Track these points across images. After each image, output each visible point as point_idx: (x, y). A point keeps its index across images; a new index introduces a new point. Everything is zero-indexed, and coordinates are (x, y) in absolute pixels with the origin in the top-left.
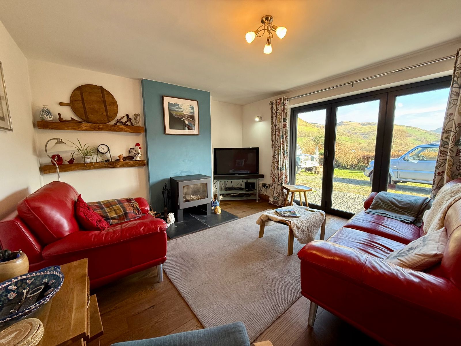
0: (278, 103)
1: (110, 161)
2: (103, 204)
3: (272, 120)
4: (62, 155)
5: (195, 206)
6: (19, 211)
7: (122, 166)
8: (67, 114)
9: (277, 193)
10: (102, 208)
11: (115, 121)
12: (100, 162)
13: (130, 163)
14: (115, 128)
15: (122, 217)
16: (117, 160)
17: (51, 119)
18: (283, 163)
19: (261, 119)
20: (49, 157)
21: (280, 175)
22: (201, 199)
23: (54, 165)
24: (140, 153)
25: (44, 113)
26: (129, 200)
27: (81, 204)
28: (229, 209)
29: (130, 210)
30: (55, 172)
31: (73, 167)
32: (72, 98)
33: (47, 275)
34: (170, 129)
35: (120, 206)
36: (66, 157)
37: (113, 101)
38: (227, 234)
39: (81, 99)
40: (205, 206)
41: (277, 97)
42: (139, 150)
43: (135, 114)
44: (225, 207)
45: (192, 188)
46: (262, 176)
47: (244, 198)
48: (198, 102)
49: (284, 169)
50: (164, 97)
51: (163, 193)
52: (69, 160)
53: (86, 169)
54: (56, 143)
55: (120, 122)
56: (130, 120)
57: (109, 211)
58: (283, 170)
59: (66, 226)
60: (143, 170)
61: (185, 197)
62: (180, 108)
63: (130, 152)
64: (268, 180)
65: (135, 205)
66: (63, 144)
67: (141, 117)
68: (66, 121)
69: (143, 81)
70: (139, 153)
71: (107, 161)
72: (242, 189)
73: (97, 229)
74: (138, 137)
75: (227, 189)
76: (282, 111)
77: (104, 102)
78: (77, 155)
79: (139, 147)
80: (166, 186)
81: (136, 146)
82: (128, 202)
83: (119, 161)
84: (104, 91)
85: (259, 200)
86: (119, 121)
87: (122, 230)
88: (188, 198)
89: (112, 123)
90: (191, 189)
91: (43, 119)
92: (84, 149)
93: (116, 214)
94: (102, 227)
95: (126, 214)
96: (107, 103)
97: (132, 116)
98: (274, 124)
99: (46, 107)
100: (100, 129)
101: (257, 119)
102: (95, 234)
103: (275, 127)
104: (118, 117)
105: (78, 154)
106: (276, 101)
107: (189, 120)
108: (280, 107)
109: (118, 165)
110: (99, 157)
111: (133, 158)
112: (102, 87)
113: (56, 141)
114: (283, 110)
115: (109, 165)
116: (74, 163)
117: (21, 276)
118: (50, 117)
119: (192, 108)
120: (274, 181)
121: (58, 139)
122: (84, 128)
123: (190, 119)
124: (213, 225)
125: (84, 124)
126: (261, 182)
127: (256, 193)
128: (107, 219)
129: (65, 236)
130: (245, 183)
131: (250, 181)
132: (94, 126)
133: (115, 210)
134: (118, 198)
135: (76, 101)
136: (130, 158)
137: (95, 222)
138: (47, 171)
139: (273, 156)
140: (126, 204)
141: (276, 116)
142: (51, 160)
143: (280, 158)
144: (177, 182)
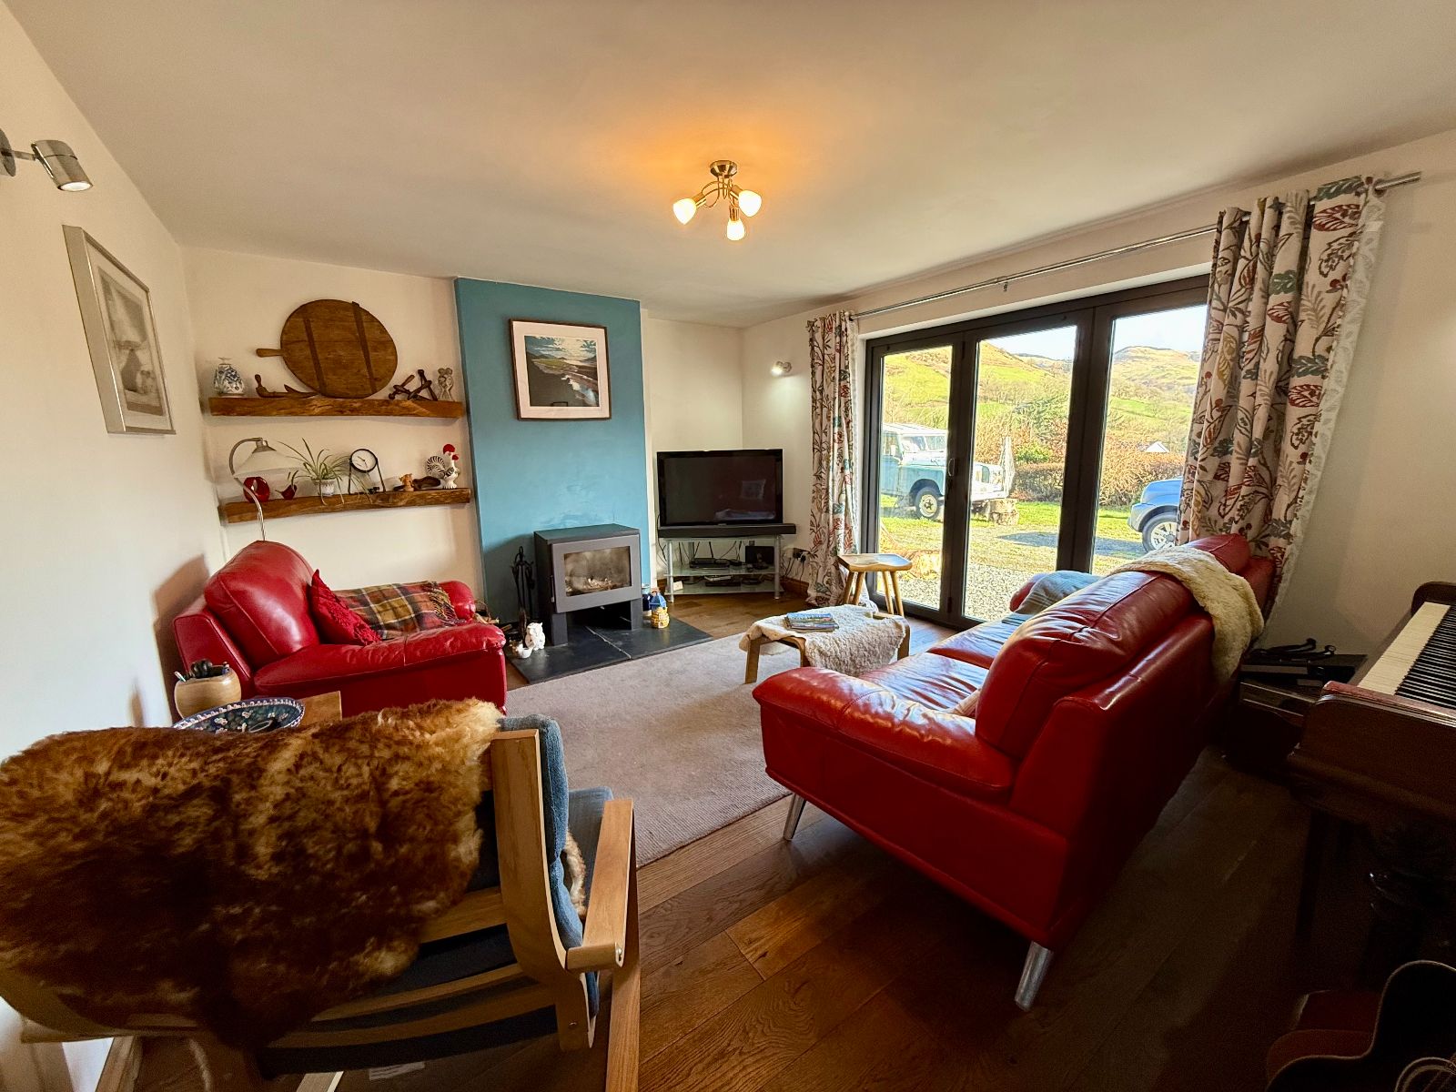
0: (827, 328)
1: (381, 490)
2: (368, 594)
3: (813, 373)
4: (267, 479)
5: (599, 607)
6: (206, 598)
7: (411, 503)
8: (277, 376)
9: (827, 575)
10: (366, 604)
11: (390, 389)
12: (356, 494)
13: (430, 495)
14: (389, 408)
15: (411, 625)
16: (397, 489)
17: (240, 391)
18: (841, 493)
19: (788, 368)
20: (240, 482)
21: (831, 527)
22: (614, 587)
23: (252, 501)
24: (455, 469)
25: (223, 377)
26: (426, 587)
27: (320, 589)
28: (692, 617)
29: (428, 609)
30: (254, 518)
31: (294, 507)
32: (284, 336)
33: (274, 706)
34: (531, 405)
35: (406, 598)
36: (278, 484)
37: (383, 339)
38: (670, 674)
39: (306, 339)
40: (624, 607)
41: (824, 311)
42: (453, 462)
43: (440, 371)
44: (683, 612)
45: (588, 561)
46: (791, 529)
47: (744, 589)
48: (605, 328)
49: (843, 509)
50: (515, 323)
51: (516, 573)
52: (284, 490)
53: (323, 511)
54: (255, 451)
55: (402, 392)
56: (427, 384)
57: (381, 609)
58: (841, 512)
59: (296, 633)
60: (464, 512)
61: (569, 584)
62: (558, 349)
63: (430, 468)
64: (804, 540)
65: (441, 597)
66: (272, 452)
67: (455, 376)
68: (275, 395)
69: (457, 283)
70: (452, 469)
71: (374, 490)
72: (736, 564)
73: (357, 642)
74: (448, 428)
75: (696, 563)
76: (837, 350)
77: (363, 343)
78: (304, 477)
79: (452, 454)
80: (521, 555)
81: (444, 452)
82: (424, 590)
83: (404, 491)
84: (363, 313)
85: (781, 593)
86: (398, 389)
87: (407, 646)
88: (580, 586)
89: (383, 394)
90: (584, 563)
91: (221, 393)
92: (319, 464)
93: (397, 619)
94: (365, 640)
95: (419, 618)
96: (369, 344)
97: (434, 373)
98: (818, 385)
99: (226, 362)
100: (354, 412)
101: (777, 370)
102: (354, 651)
103: (821, 393)
104: (397, 379)
105: (305, 473)
106: (823, 319)
107: (581, 378)
108: (833, 340)
109: (401, 500)
110: (356, 481)
111: (438, 483)
112: (355, 305)
113: (253, 445)
114: (838, 348)
115: (378, 502)
116: (295, 496)
117: (232, 705)
118: (238, 385)
119: (590, 346)
120: (818, 543)
121: (258, 440)
122: (317, 411)
123: (585, 377)
124: (640, 653)
125: (318, 401)
126: (787, 545)
127: (774, 575)
128: (376, 627)
129: (295, 650)
130: (747, 547)
131: (760, 542)
132: (341, 406)
133: (394, 609)
134: (401, 583)
135: (294, 342)
136: (431, 481)
137: (351, 629)
138: (236, 517)
139: (815, 475)
140: (419, 596)
141: (823, 362)
142: (245, 491)
143: (833, 480)
144: (549, 543)
